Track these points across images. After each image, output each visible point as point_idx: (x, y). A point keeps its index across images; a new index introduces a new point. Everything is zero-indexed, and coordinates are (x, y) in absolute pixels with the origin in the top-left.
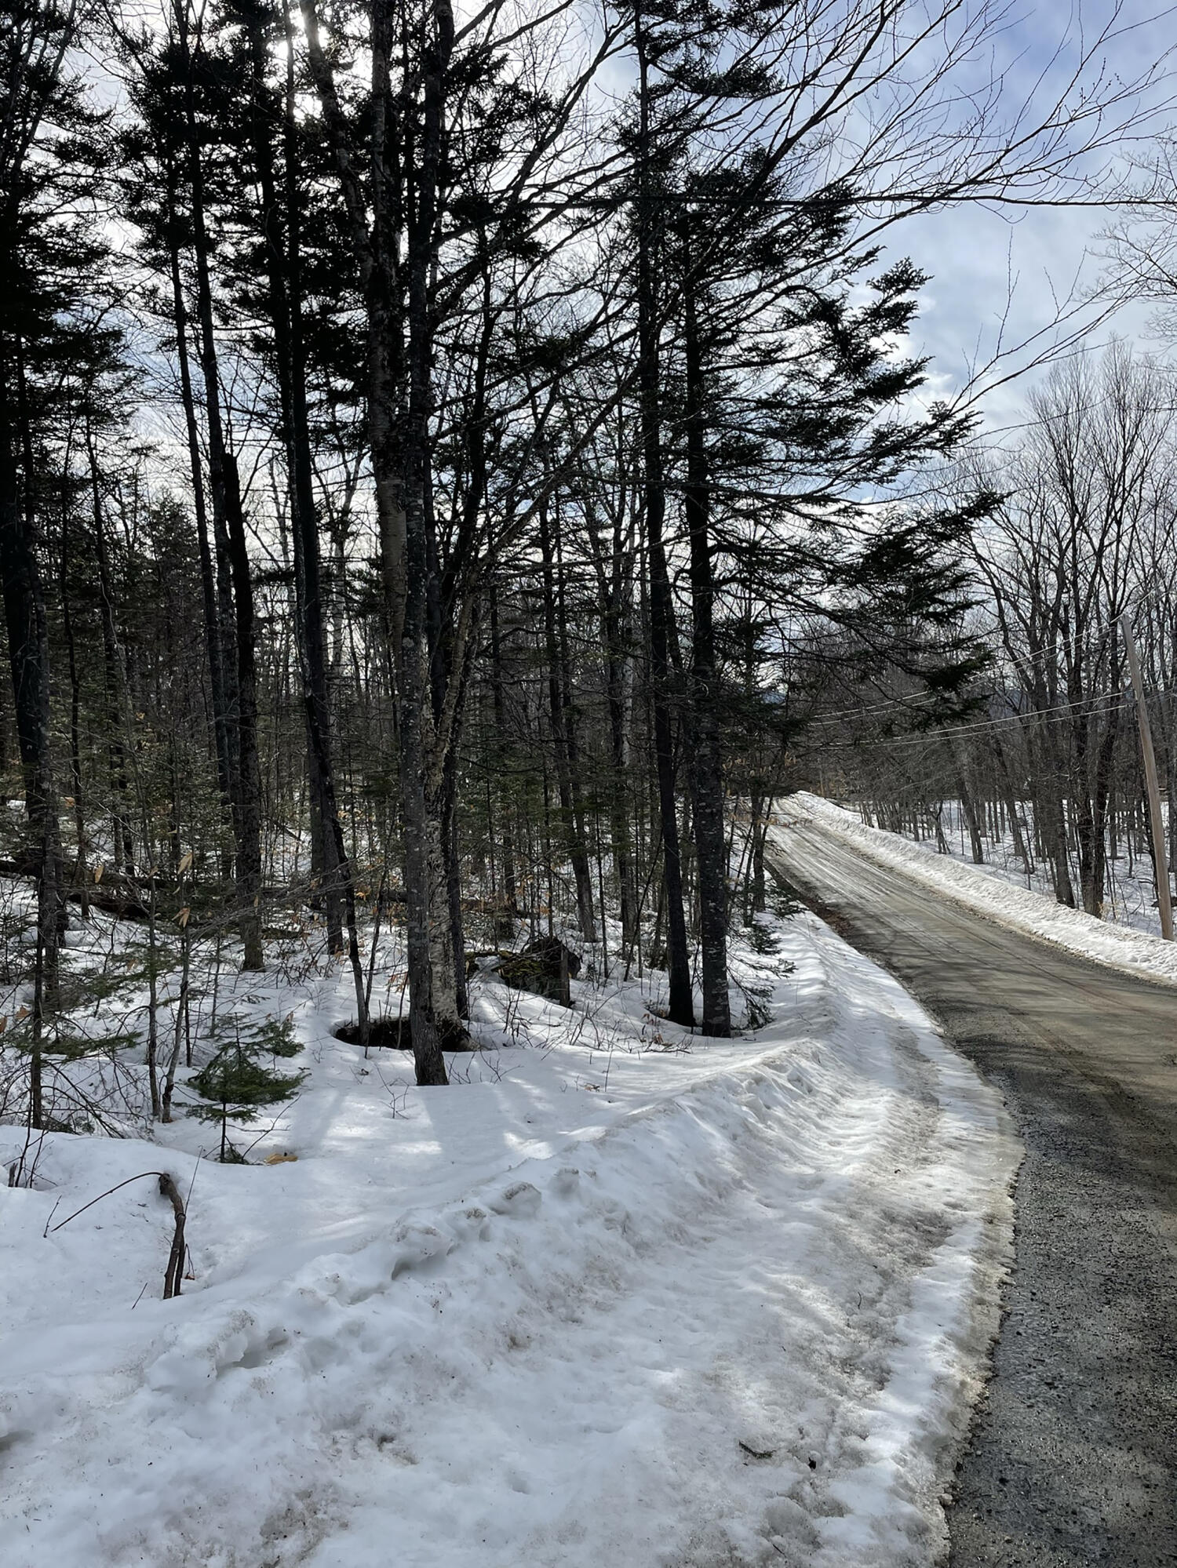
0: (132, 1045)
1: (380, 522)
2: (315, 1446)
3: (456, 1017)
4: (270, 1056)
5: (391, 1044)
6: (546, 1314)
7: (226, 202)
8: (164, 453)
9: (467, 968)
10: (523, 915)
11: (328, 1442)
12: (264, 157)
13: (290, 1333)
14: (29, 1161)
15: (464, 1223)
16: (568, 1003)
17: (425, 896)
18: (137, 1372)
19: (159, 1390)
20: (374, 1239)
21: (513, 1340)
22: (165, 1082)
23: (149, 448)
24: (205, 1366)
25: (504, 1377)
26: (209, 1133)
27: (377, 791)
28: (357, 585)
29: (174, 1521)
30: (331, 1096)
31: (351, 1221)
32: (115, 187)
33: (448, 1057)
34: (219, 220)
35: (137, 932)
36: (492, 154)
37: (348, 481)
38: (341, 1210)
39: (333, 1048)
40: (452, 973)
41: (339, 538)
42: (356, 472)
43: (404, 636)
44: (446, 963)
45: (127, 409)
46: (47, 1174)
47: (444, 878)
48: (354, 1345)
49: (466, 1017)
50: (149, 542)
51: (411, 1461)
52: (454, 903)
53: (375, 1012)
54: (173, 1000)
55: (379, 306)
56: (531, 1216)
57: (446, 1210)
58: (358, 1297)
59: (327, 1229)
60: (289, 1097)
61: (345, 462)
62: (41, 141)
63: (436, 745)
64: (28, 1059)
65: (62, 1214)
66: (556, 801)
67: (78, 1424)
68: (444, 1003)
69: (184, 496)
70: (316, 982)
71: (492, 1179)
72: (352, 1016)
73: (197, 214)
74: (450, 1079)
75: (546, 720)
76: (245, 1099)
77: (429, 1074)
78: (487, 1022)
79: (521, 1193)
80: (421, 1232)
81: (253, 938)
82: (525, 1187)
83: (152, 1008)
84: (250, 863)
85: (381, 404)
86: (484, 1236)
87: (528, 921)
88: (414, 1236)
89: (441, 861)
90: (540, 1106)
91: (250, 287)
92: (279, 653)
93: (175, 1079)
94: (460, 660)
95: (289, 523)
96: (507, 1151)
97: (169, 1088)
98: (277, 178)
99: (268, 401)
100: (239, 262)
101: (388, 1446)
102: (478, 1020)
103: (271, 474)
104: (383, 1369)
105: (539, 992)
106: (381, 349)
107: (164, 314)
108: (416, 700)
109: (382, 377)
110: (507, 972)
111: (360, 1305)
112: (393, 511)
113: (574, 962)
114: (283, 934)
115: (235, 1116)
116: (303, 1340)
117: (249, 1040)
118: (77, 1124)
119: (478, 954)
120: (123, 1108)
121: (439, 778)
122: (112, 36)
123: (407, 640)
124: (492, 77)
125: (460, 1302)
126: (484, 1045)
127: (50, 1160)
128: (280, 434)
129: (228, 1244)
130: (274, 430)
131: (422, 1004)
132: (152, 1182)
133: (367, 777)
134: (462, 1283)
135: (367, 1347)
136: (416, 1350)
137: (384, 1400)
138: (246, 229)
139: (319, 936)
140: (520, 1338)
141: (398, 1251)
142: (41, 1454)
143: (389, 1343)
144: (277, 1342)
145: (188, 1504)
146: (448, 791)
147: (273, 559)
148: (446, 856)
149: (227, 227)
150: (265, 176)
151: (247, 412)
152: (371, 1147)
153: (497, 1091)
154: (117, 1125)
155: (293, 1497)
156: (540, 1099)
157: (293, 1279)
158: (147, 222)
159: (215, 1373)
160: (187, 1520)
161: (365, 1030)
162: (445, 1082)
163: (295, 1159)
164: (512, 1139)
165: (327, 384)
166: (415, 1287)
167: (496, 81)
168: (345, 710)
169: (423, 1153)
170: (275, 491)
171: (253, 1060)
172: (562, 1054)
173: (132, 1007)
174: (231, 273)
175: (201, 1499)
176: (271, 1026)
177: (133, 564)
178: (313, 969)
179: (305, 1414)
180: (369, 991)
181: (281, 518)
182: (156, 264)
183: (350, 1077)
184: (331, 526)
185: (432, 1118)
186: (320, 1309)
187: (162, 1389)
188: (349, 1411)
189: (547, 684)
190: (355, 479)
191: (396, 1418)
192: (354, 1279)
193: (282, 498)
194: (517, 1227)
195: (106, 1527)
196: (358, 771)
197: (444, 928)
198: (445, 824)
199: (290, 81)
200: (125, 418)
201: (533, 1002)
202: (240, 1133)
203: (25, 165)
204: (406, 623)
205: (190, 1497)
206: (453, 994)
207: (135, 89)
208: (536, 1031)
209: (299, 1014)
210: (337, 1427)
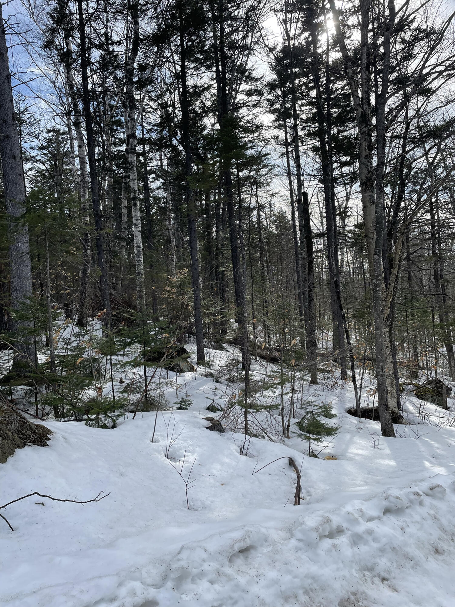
0: (277, 409)
1: (363, 210)
2: (357, 575)
3: (397, 410)
4: (324, 418)
5: (370, 417)
6: (451, 541)
7: (303, 99)
8: (281, 195)
9: (400, 389)
10: (422, 368)
11: (362, 575)
12: (317, 79)
13: (345, 528)
14: (246, 446)
15: (412, 497)
16: (447, 408)
17: (384, 359)
18: (290, 532)
19: (298, 540)
20: (374, 497)
21: (436, 550)
22: (287, 423)
23: (276, 193)
24: (315, 535)
25: (433, 564)
26: (305, 444)
27: (359, 316)
28: (350, 235)
29: (306, 592)
30: (348, 436)
31: (363, 488)
32: (265, 102)
33: (395, 426)
34: (300, 106)
35: (275, 367)
36: (409, 57)
37: (347, 196)
38: (358, 482)
39: (346, 417)
40: (395, 391)
41: (343, 219)
42: (350, 192)
43: (374, 254)
44: (392, 387)
45: (269, 181)
46: (251, 452)
47: (390, 352)
48: (370, 538)
49: (401, 410)
50: (274, 227)
51: (396, 590)
52: (395, 363)
53: (363, 404)
54: (288, 393)
55: (364, 126)
56: (442, 499)
57: (404, 491)
58: (371, 519)
59: (353, 489)
60: (333, 435)
61: (346, 189)
62: (241, 91)
63: (387, 298)
64: (244, 410)
65: (258, 467)
66: (437, 320)
67: (272, 547)
68: (392, 403)
69: (286, 209)
70: (338, 390)
71: (422, 480)
72: (354, 405)
73: (294, 106)
74: (397, 435)
75: (432, 286)
76: (318, 433)
77: (387, 432)
78: (410, 413)
79: (437, 488)
80: (394, 497)
81: (314, 371)
82: (438, 486)
83: (282, 395)
84: (312, 343)
85: (364, 164)
86: (421, 504)
87: (426, 371)
88: (391, 499)
89: (389, 345)
90: (439, 451)
91: (311, 129)
92: (320, 263)
93: (291, 423)
94: (397, 263)
95: (324, 215)
96: (425, 469)
97: (289, 426)
98: (322, 86)
99: (317, 170)
100: (308, 121)
101: (385, 582)
102: (406, 412)
103: (317, 197)
104: (382, 550)
105: (433, 402)
106: (364, 143)
107: (281, 144)
108: (380, 280)
109: (364, 153)
110: (418, 393)
111: (371, 522)
112: (369, 206)
113: (449, 390)
114: (324, 371)
115: (315, 439)
116: (350, 532)
117: (317, 411)
118: (259, 435)
119: (404, 384)
120: (274, 432)
121: (388, 311)
122: (264, 48)
123: (376, 256)
124: (409, 26)
125: (412, 529)
126: (410, 423)
127: (252, 447)
128: (322, 182)
129: (315, 489)
130: (319, 181)
131: (383, 403)
132: (286, 461)
133: (354, 310)
134: (413, 522)
135: (375, 540)
136: (396, 546)
137: (383, 563)
138: (311, 107)
139: (338, 373)
140: (439, 549)
141: (385, 503)
142: (260, 555)
143: (384, 540)
144: (340, 531)
145: (311, 587)
146: (391, 317)
147: (318, 229)
148: (391, 343)
149: (303, 108)
150: (317, 86)
151: (309, 175)
152: (367, 459)
153: (418, 442)
154: (272, 437)
155: (350, 594)
156: (438, 448)
157: (344, 507)
158: (276, 112)
159: (319, 538)
160: (310, 592)
161: (359, 411)
162: (394, 436)
163: (336, 459)
164: (427, 464)
165: (339, 160)
166: (392, 519)
167: (411, 28)
168: (345, 285)
169: (389, 465)
170: (319, 203)
171: (318, 419)
172: (446, 430)
173: (276, 395)
174: (304, 125)
175: (315, 586)
176: (324, 407)
177: (270, 235)
178: (336, 385)
179: (352, 562)
180: (360, 396)
181: (321, 213)
182: (279, 127)
183: (355, 429)
184: (340, 214)
185: (391, 450)
186: (355, 521)
187: (300, 540)
188: (369, 564)
189: (433, 271)
190: (350, 195)
191: (388, 572)
192: (368, 512)
193: (321, 205)
194: (435, 502)
195: (283, 588)
196: (350, 308)
197: (391, 372)
198: (391, 329)
199: (328, 48)
200: (268, 184)
201: (431, 407)
202: (316, 446)
203: (237, 101)
204: (375, 249)
205: (311, 584)
206: (395, 400)
207: (271, 65)
208: (432, 418)
209: (334, 402)
210: (365, 570)
